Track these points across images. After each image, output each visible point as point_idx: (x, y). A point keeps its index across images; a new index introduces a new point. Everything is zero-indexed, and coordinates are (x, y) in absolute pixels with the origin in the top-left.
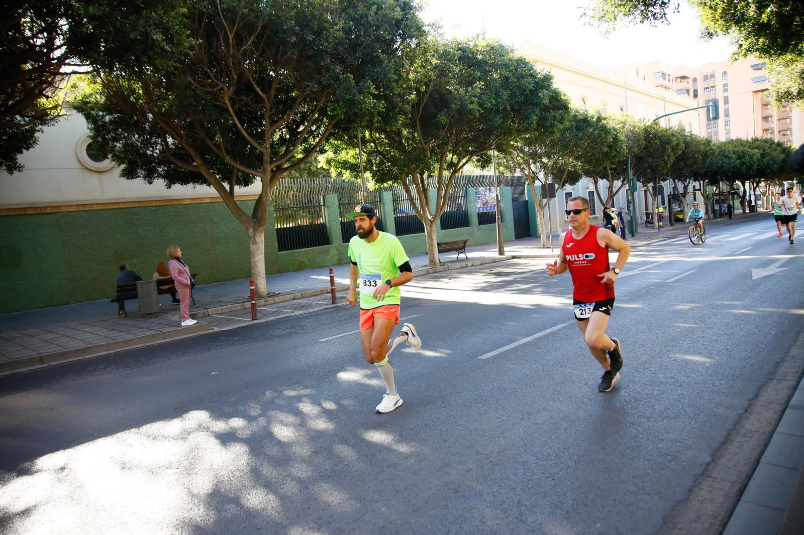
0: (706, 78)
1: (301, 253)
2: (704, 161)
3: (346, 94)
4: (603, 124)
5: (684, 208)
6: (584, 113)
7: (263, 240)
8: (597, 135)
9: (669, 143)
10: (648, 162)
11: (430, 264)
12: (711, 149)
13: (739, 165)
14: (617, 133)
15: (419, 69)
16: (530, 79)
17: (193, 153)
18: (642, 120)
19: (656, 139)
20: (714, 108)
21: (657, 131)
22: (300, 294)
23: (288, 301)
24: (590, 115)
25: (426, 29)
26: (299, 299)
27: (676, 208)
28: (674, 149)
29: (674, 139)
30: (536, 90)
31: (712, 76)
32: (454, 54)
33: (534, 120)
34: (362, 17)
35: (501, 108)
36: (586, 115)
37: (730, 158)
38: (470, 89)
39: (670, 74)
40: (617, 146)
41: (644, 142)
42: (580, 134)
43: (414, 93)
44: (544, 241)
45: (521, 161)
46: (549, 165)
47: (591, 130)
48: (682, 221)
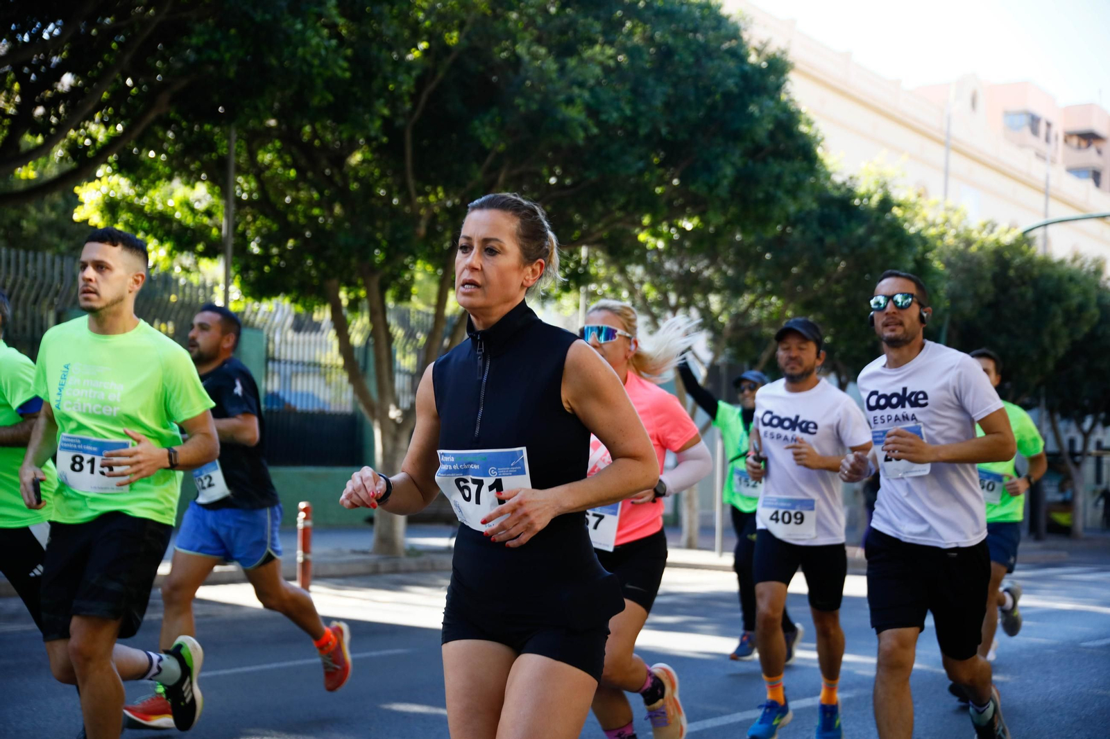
3: (254, 7)
4: (895, 219)
5: (1074, 495)
6: (844, 184)
8: (876, 247)
9: (1059, 300)
11: (378, 550)
16: (731, 64)
18: (989, 227)
19: (1024, 283)
21: (1030, 261)
24: (861, 189)
27: (1052, 494)
28: (1074, 316)
29: (1075, 290)
30: (740, 96)
33: (725, 176)
35: (643, 131)
36: (850, 190)
38: (572, 62)
39: (1052, 119)
41: (991, 288)
42: (830, 240)
43: (423, 45)
44: (690, 530)
45: (653, 295)
46: (723, 319)
47: (861, 231)
48: (1065, 531)
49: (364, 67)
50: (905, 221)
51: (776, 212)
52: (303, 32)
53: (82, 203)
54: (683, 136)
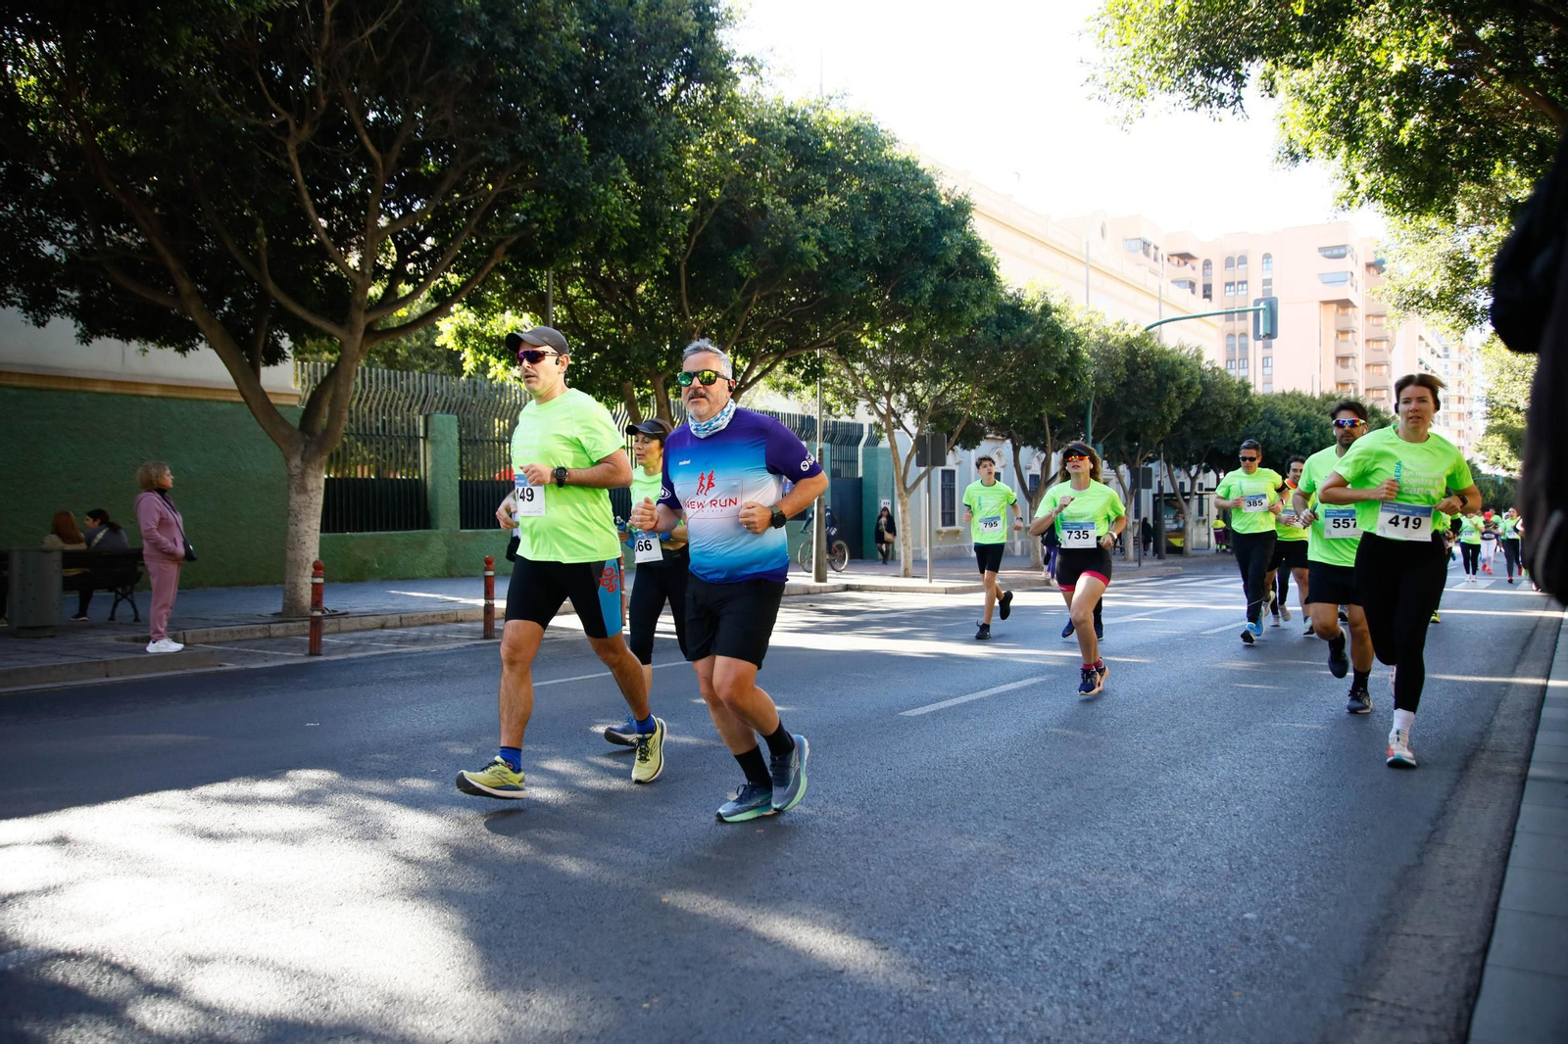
0: (1229, 263)
1: (362, 542)
2: (1234, 425)
3: (568, 178)
4: (1053, 321)
5: (1185, 524)
6: (1015, 294)
7: (323, 486)
8: (1040, 342)
9: (1173, 379)
10: (1127, 414)
12: (1250, 403)
13: (1298, 444)
14: (1080, 344)
15: (709, 151)
16: (928, 206)
17: (172, 264)
18: (1121, 325)
19: (1148, 367)
20: (1268, 316)
21: (1152, 350)
22: (397, 617)
23: (369, 630)
24: (1027, 299)
25: (736, 67)
26: (395, 627)
27: (1169, 524)
28: (1184, 391)
29: (1184, 371)
30: (936, 230)
31: (1243, 260)
32: (779, 130)
33: (926, 292)
34: (613, 21)
35: (862, 258)
36: (1019, 299)
37: (1282, 427)
38: (807, 208)
39: (1158, 245)
40: (1076, 370)
41: (1125, 371)
42: (1005, 337)
43: (692, 200)
44: (906, 562)
45: (871, 384)
46: (926, 400)
47: (1028, 331)
48: (1178, 551)
49: (651, 219)
50: (1061, 322)
51: (966, 318)
52: (604, 194)
53: (442, 333)
54: (892, 262)
